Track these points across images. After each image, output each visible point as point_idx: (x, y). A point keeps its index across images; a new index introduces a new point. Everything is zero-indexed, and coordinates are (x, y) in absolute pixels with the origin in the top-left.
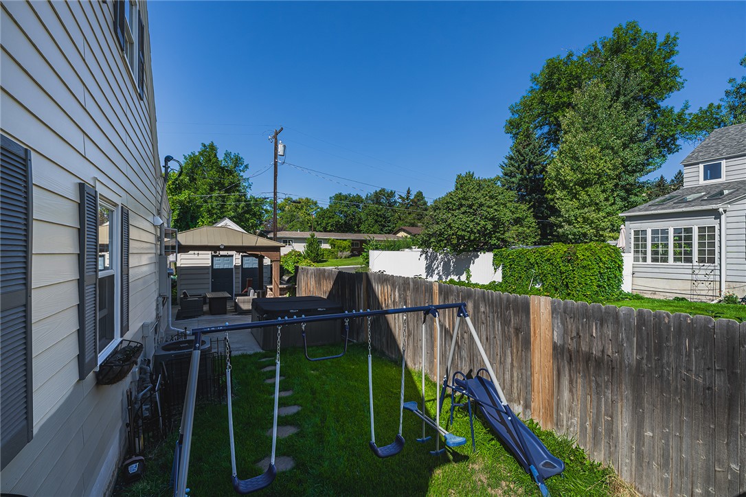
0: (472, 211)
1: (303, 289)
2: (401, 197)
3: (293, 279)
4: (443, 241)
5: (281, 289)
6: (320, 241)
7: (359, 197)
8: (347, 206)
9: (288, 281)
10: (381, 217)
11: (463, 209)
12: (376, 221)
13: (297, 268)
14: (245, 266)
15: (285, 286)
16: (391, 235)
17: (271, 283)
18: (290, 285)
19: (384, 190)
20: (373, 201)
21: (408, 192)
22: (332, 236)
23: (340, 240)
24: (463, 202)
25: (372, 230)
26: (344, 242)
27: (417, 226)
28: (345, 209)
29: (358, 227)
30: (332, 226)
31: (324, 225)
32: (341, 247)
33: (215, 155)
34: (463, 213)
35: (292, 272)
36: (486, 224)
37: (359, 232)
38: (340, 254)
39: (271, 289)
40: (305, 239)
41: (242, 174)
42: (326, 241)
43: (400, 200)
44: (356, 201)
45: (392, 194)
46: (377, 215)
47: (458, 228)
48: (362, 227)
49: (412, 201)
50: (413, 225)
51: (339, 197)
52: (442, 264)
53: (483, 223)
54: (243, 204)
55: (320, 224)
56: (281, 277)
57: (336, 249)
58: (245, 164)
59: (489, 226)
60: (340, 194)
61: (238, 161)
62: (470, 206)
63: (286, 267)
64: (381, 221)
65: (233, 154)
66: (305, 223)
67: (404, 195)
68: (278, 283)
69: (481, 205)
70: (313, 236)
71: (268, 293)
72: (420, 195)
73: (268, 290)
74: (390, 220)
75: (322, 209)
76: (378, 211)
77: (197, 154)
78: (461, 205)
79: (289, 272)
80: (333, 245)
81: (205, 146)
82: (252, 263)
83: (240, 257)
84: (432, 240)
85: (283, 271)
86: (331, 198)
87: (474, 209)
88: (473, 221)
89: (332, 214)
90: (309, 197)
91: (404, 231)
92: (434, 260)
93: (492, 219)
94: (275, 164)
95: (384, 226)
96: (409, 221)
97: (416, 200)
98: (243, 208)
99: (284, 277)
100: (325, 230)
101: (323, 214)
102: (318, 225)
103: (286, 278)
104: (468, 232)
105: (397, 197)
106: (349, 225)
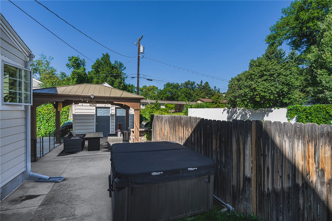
0: (272, 78)
1: (158, 132)
2: (198, 85)
3: (150, 125)
4: (246, 100)
5: (140, 132)
6: (160, 105)
7: (178, 84)
8: (172, 89)
9: (146, 126)
10: (188, 94)
11: (265, 77)
12: (186, 96)
13: (152, 117)
14: (118, 115)
15: (144, 130)
16: (194, 102)
17: (133, 128)
18: (147, 129)
19: (189, 81)
20: (184, 86)
21: (201, 82)
22: (166, 102)
23: (170, 104)
24: (265, 73)
25: (184, 100)
26: (172, 105)
27: (206, 98)
28: (171, 90)
29: (177, 99)
30: (165, 98)
31: (161, 97)
32: (170, 108)
33: (109, 60)
34: (265, 80)
35: (148, 119)
36: (283, 88)
37: (178, 101)
38: (170, 111)
39: (133, 132)
40: (153, 103)
41: (123, 71)
42: (163, 104)
43: (197, 86)
44: (176, 87)
45: (194, 83)
46: (186, 93)
47: (261, 90)
48: (179, 99)
49: (203, 86)
50: (204, 98)
51: (168, 85)
52: (240, 116)
53: (280, 87)
54: (122, 85)
55: (159, 97)
56: (140, 123)
57: (168, 109)
58: (124, 67)
59: (286, 89)
60: (169, 83)
61: (121, 65)
62: (271, 75)
63: (144, 116)
64: (188, 96)
65: (118, 62)
66: (152, 97)
67: (199, 83)
68: (138, 127)
69: (279, 74)
70: (157, 102)
71: (131, 134)
72: (207, 83)
73: (131, 132)
74: (192, 95)
75: (160, 90)
76: (187, 91)
77: (100, 59)
78: (263, 75)
79: (146, 119)
80: (166, 107)
81: (104, 55)
82: (122, 113)
83: (114, 109)
84: (238, 100)
85: (142, 119)
86: (164, 85)
87: (274, 77)
88: (272, 86)
89: (165, 92)
90: (154, 85)
91: (200, 100)
92: (234, 113)
93: (288, 85)
94: (138, 58)
95: (190, 98)
96: (202, 96)
97: (205, 86)
98: (122, 86)
99: (143, 123)
100: (162, 100)
101: (161, 92)
102: (158, 97)
103: (144, 123)
104: (269, 93)
105: (196, 84)
106: (173, 98)
